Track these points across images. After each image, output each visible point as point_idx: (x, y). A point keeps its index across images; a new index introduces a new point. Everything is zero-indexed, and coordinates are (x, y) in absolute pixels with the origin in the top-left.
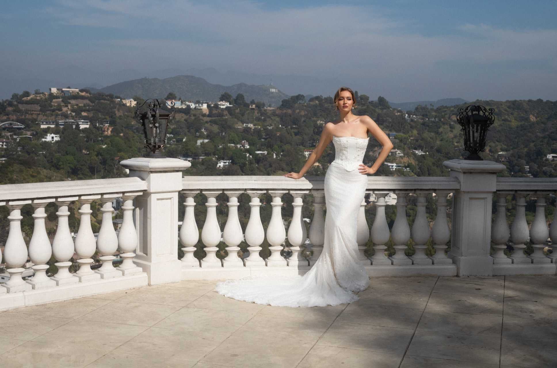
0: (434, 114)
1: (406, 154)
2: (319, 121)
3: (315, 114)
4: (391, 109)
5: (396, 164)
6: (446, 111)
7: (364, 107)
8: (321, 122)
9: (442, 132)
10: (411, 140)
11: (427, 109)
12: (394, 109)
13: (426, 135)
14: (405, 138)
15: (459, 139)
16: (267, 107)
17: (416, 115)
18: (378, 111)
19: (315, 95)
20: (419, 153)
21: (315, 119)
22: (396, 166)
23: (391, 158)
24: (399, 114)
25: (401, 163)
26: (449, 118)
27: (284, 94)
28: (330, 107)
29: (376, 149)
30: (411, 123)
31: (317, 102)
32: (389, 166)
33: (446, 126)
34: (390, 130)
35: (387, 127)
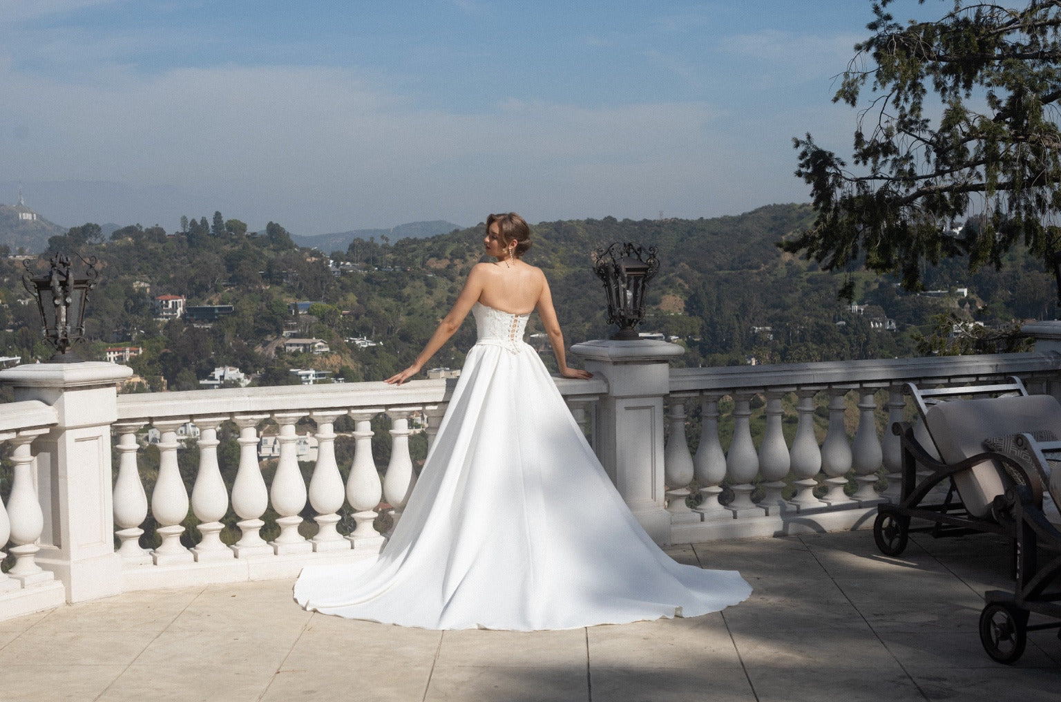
0: (390, 256)
1: (336, 348)
2: (138, 282)
3: (127, 268)
4: (296, 249)
5: (316, 370)
6: (414, 250)
7: (236, 248)
8: (142, 284)
9: (409, 296)
10: (344, 315)
11: (376, 246)
12: (303, 250)
13: (378, 303)
14: (330, 312)
16: (15, 256)
17: (352, 261)
18: (268, 254)
19: (123, 224)
20: (363, 343)
21: (127, 277)
22: (316, 376)
23: (304, 358)
24: (314, 259)
25: (324, 367)
26: (423, 264)
27: (51, 224)
28: (160, 251)
29: (269, 338)
30: (342, 278)
31: (130, 239)
32: (301, 376)
33: (418, 283)
34: (298, 297)
35: (290, 290)
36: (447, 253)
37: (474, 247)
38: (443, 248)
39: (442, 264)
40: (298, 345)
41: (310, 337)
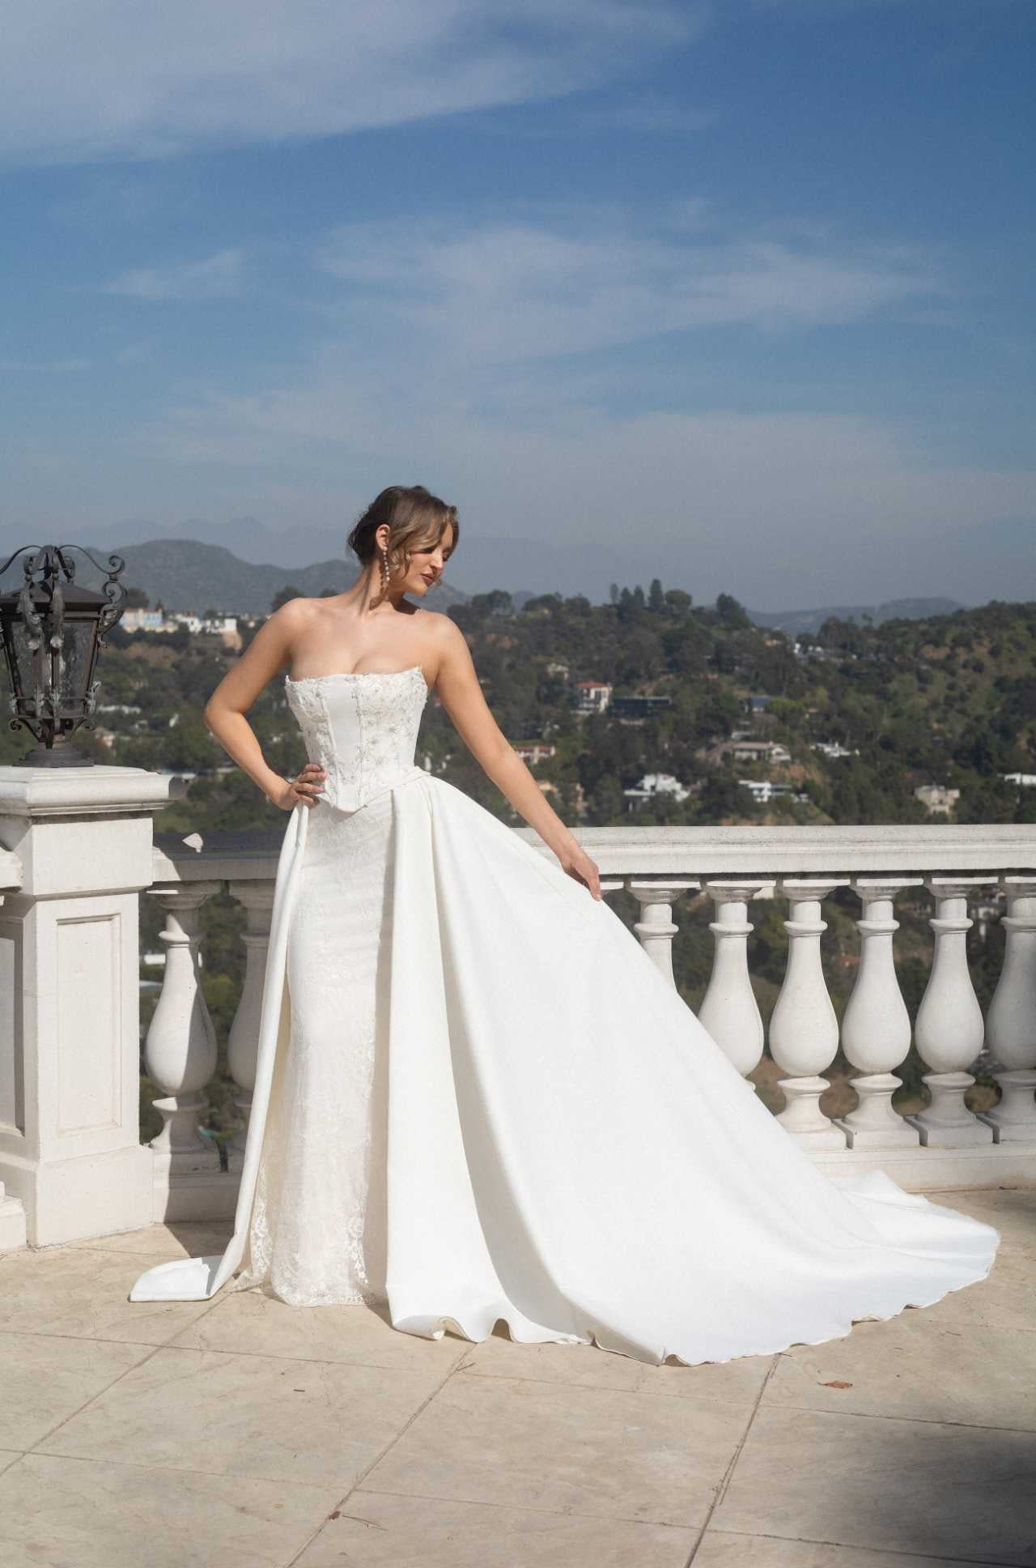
0: (873, 641)
1: (798, 756)
2: (553, 665)
3: (542, 647)
4: (753, 630)
5: (772, 783)
6: (905, 634)
7: (678, 626)
8: (560, 668)
9: (896, 694)
10: (811, 714)
11: (855, 627)
12: (762, 630)
13: (853, 700)
14: (793, 711)
15: (945, 712)
17: (823, 646)
18: (718, 634)
19: (539, 592)
20: (834, 751)
21: (541, 659)
22: (772, 790)
23: (757, 767)
24: (775, 642)
25: (783, 779)
26: (916, 652)
27: (451, 590)
28: (583, 627)
29: (714, 740)
30: (811, 668)
31: (546, 611)
32: (752, 790)
33: (908, 677)
34: (754, 689)
35: (743, 680)
36: (948, 641)
37: (983, 633)
38: (942, 633)
39: (941, 653)
40: (750, 750)
41: (765, 740)
